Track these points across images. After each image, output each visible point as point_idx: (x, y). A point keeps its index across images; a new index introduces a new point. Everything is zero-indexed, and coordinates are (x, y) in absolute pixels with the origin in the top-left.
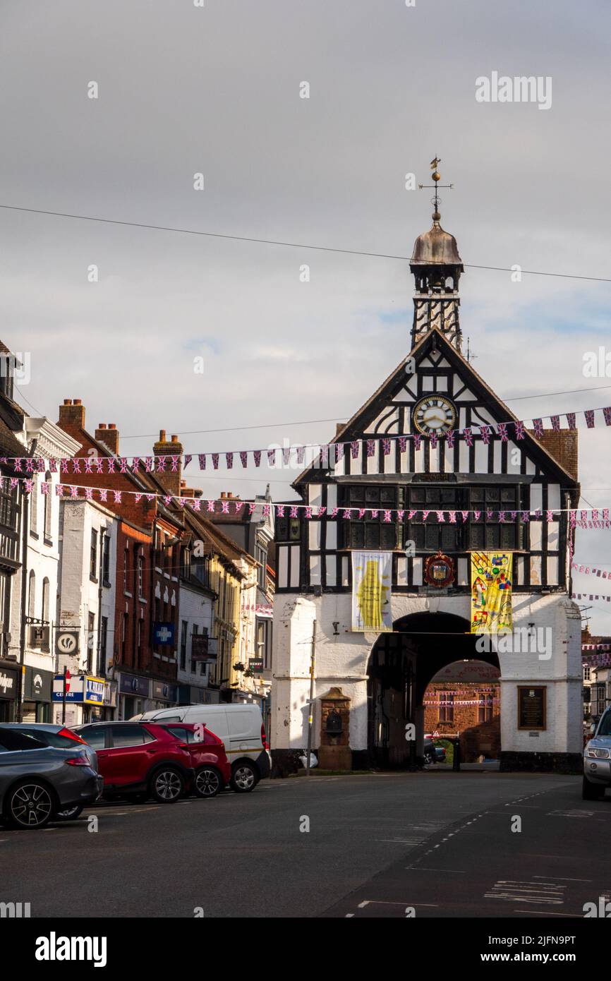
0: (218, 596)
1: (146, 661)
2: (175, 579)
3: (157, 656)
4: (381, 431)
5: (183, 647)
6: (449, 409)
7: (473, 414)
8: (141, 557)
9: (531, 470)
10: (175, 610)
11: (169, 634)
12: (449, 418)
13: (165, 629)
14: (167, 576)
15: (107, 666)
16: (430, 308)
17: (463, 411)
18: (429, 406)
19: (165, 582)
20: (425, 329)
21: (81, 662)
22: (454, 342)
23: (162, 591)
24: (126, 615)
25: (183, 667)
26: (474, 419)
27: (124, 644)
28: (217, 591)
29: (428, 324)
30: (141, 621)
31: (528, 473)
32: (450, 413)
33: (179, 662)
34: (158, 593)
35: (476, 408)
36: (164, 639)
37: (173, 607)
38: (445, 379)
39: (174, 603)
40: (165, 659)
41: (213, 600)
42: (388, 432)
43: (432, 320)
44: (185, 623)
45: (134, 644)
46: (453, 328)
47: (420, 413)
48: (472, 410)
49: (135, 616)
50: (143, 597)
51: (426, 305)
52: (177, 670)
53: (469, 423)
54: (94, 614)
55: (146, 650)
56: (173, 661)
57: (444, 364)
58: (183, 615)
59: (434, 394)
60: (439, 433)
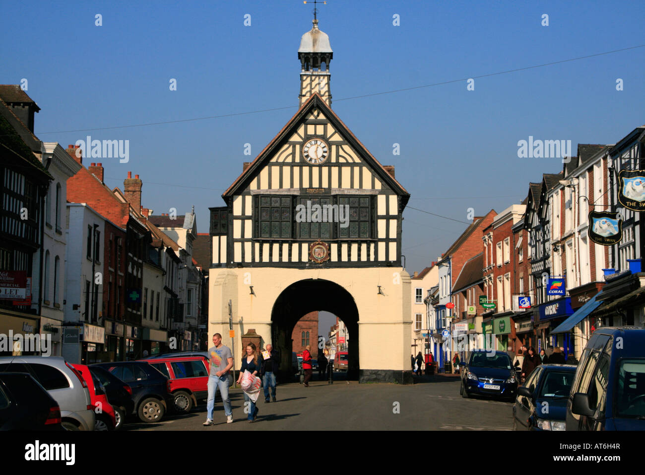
0: (166, 273)
1: (123, 313)
2: (140, 261)
3: (130, 310)
4: (281, 160)
5: (145, 304)
6: (325, 147)
7: (340, 149)
8: (120, 246)
9: (378, 185)
10: (140, 281)
11: (137, 296)
12: (325, 152)
13: (135, 293)
14: (136, 259)
15: (98, 317)
16: (312, 81)
17: (334, 148)
18: (312, 145)
19: (134, 263)
20: (308, 94)
21: (81, 314)
22: (327, 103)
23: (133, 269)
24: (110, 283)
25: (145, 317)
26: (341, 153)
27: (109, 302)
28: (165, 269)
29: (310, 91)
30: (120, 287)
31: (376, 188)
32: (326, 149)
33: (143, 314)
34: (130, 270)
35: (343, 146)
36: (134, 299)
37: (139, 279)
38: (322, 126)
39: (139, 276)
40: (135, 312)
41: (163, 275)
42: (286, 161)
43: (312, 89)
44: (146, 290)
45: (115, 302)
46: (327, 94)
47: (306, 149)
48: (340, 147)
49: (116, 284)
50: (121, 272)
51: (309, 79)
52: (141, 319)
53: (338, 156)
54: (89, 282)
55: (123, 307)
56: (139, 313)
57: (322, 117)
58: (145, 284)
59: (315, 136)
60: (319, 162)
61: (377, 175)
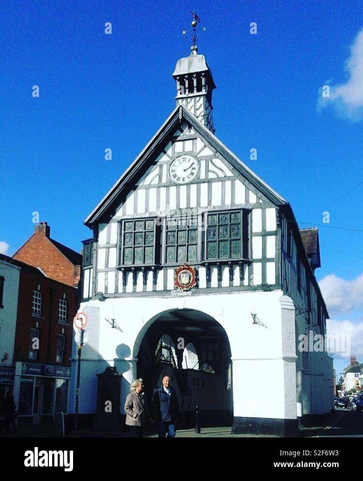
6: (194, 163)
7: (210, 163)
9: (253, 198)
12: (194, 169)
17: (203, 163)
18: (180, 162)
26: (211, 167)
31: (250, 201)
32: (195, 166)
35: (213, 160)
38: (191, 142)
47: (174, 168)
48: (210, 162)
49: (50, 331)
51: (184, 101)
53: (207, 171)
59: (184, 153)
60: (187, 180)
61: (252, 187)
